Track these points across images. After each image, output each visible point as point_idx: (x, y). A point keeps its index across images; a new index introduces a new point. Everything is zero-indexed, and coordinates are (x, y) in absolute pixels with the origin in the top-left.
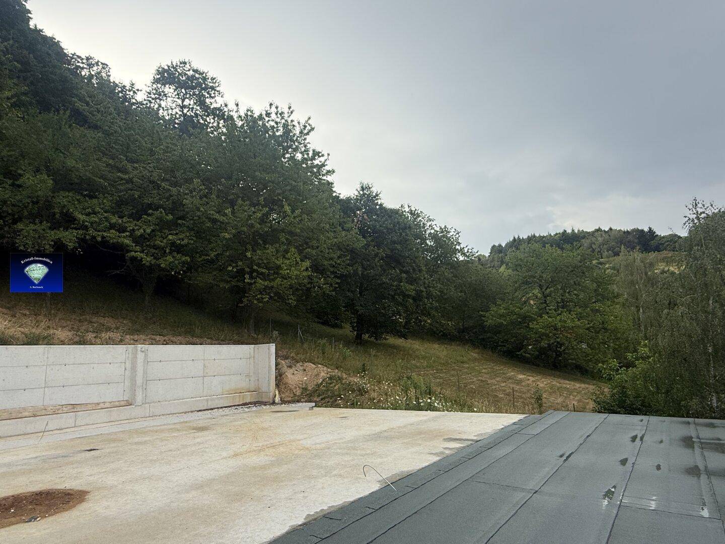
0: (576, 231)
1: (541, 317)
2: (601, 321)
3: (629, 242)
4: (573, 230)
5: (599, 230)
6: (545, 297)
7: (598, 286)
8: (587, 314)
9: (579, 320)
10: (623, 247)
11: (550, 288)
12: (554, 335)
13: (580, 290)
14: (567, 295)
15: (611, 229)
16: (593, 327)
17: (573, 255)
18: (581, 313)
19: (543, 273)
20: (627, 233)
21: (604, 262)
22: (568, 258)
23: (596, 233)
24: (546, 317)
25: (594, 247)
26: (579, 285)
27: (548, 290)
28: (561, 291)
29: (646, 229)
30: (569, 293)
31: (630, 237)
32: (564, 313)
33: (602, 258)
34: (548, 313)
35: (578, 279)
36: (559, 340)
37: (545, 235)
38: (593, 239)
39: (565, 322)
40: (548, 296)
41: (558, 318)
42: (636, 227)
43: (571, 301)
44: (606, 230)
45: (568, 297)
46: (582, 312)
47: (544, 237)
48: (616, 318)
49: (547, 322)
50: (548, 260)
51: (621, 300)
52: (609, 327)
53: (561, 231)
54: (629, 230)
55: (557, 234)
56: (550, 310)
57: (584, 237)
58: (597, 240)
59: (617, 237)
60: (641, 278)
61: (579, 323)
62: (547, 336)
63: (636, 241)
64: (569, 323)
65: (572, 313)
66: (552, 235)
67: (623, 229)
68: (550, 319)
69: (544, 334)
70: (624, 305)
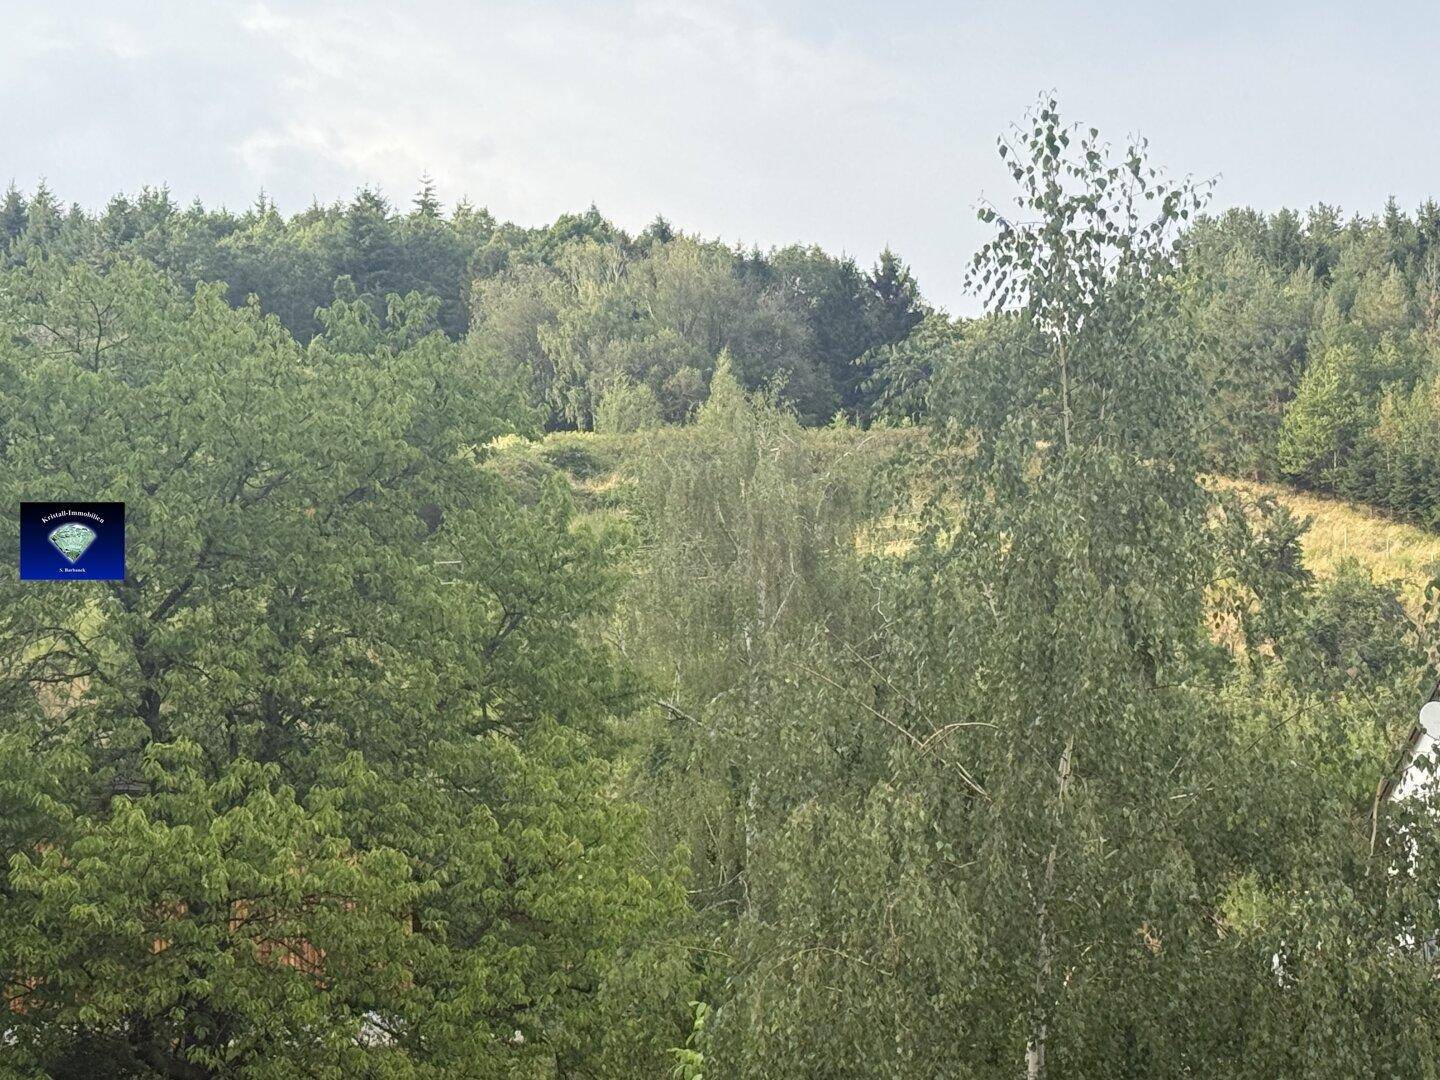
0: (447, 213)
1: (104, 811)
2: (496, 861)
3: (757, 336)
4: (428, 207)
5: (584, 228)
6: (149, 669)
7: (512, 617)
8: (414, 805)
9: (361, 846)
10: (724, 362)
11: (193, 604)
12: (182, 945)
13: (392, 636)
14: (301, 661)
15: (663, 233)
16: (442, 901)
17: (371, 384)
18: (374, 800)
19: (151, 490)
20: (757, 271)
21: (593, 452)
22: (336, 400)
23: (571, 247)
24: (137, 815)
25: (547, 340)
26: (390, 598)
27: (177, 621)
28: (263, 635)
29: (867, 266)
30: (315, 648)
31: (770, 305)
32: (265, 794)
33: (589, 428)
34: (154, 786)
35: (389, 553)
36: (203, 986)
37: (238, 213)
38: (550, 290)
39: (261, 855)
40: (169, 663)
41: (220, 824)
42: (807, 243)
43: (320, 712)
44: (634, 234)
45: (309, 677)
46: (387, 788)
47: (223, 226)
48: (597, 842)
49: (137, 852)
50: (192, 393)
51: (647, 719)
52: (544, 905)
53: (348, 201)
54: (765, 253)
55: (315, 215)
56: (169, 765)
57: (498, 264)
58: (570, 298)
59: (696, 293)
60: (776, 586)
61: (352, 866)
62: (135, 955)
63: (802, 333)
64: (292, 873)
65: (319, 795)
66: (286, 218)
67: (732, 246)
68: (161, 835)
69: (101, 943)
70: (660, 755)
